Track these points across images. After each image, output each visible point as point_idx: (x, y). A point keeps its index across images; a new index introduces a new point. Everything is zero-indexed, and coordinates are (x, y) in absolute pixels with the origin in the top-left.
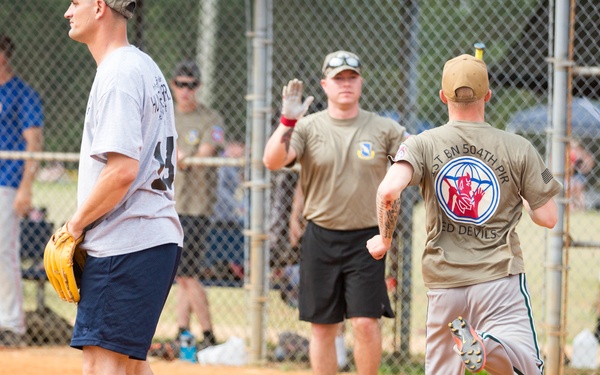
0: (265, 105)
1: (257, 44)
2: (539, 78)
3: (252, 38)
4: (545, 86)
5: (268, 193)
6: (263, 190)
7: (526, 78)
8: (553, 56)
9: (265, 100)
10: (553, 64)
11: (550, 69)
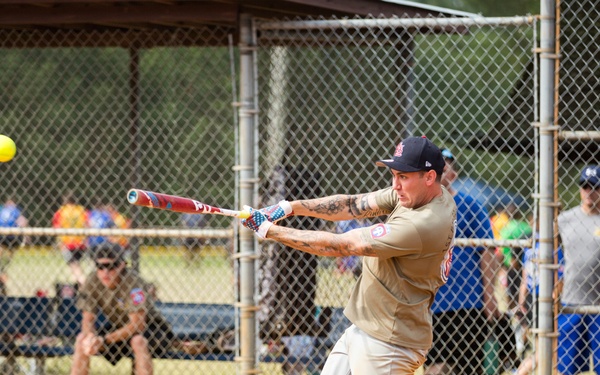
0: (252, 176)
1: (243, 113)
2: (525, 142)
3: (238, 108)
4: (531, 150)
5: (257, 264)
6: (252, 261)
7: (512, 142)
8: (539, 120)
9: (253, 170)
10: (538, 128)
11: (536, 134)
